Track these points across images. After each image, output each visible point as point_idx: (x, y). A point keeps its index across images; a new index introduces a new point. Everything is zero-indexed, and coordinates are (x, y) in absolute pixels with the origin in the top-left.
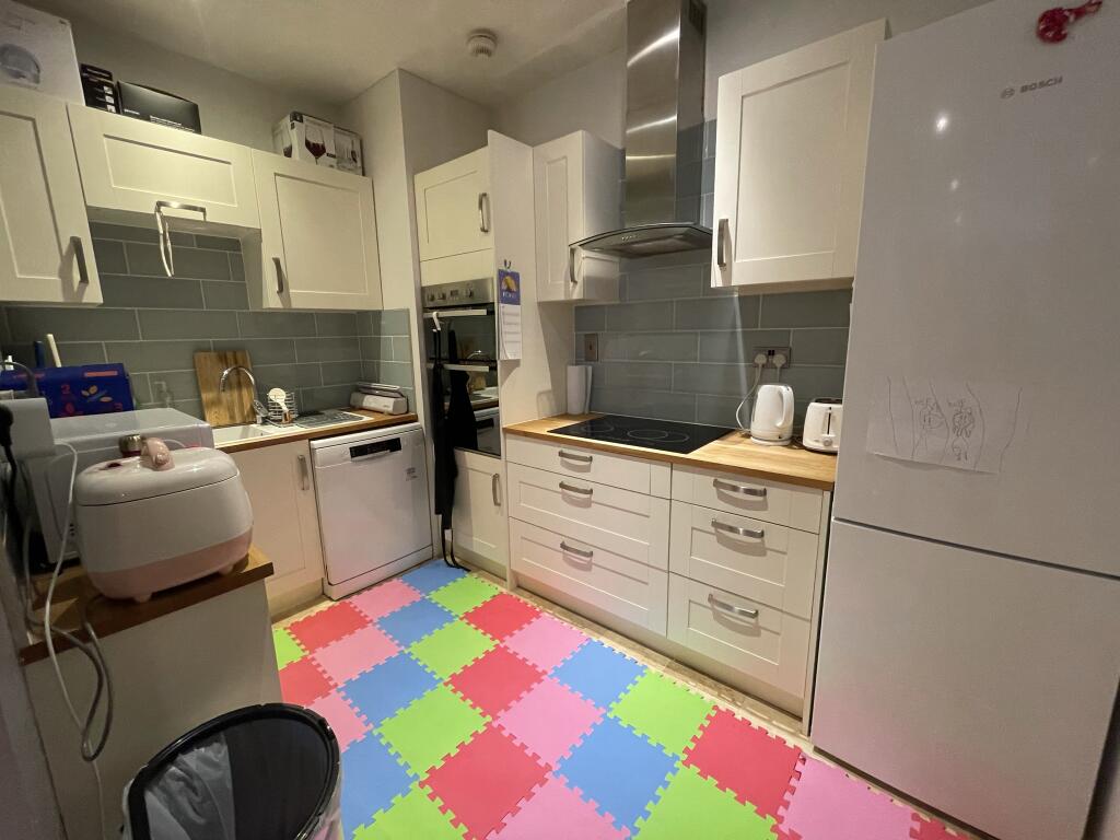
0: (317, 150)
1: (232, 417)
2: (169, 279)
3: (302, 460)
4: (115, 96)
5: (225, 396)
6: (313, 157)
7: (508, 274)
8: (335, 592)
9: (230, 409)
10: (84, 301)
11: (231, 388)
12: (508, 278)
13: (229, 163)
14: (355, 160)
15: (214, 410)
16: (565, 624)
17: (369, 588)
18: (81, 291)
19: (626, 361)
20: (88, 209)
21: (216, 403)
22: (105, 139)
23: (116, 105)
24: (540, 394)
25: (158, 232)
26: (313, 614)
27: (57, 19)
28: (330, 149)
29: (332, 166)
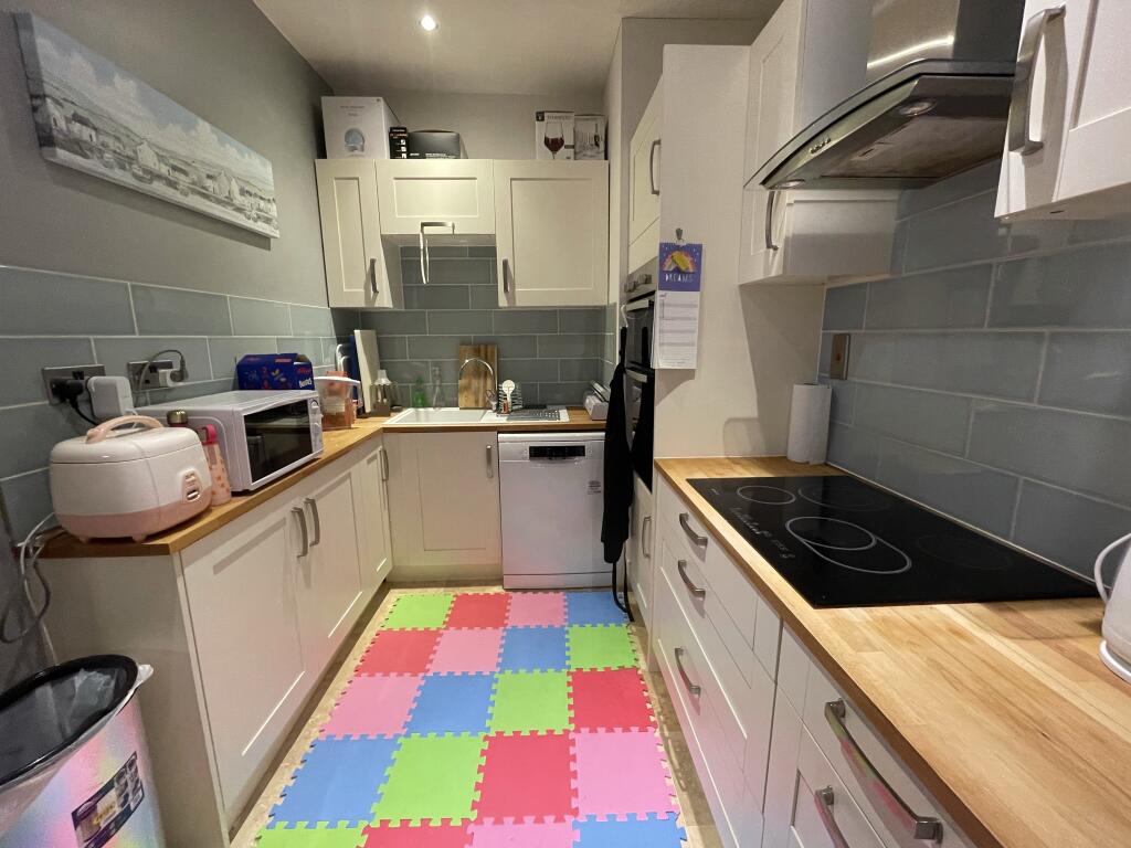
0: (554, 145)
1: (477, 402)
2: (424, 286)
3: (489, 451)
4: (407, 146)
5: (475, 383)
6: (550, 153)
7: (678, 248)
8: (510, 582)
9: (476, 393)
10: (376, 305)
11: (479, 377)
12: (676, 254)
13: (475, 179)
14: (597, 145)
15: (466, 393)
16: (666, 765)
17: (535, 590)
18: (375, 299)
19: (889, 384)
20: (382, 236)
21: (467, 388)
22: (395, 181)
23: (408, 153)
24: (730, 421)
25: (419, 248)
26: (481, 593)
27: (375, 98)
28: (569, 141)
29: (568, 158)
